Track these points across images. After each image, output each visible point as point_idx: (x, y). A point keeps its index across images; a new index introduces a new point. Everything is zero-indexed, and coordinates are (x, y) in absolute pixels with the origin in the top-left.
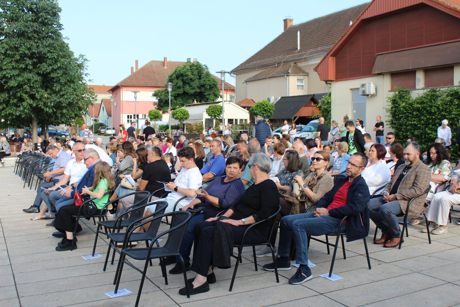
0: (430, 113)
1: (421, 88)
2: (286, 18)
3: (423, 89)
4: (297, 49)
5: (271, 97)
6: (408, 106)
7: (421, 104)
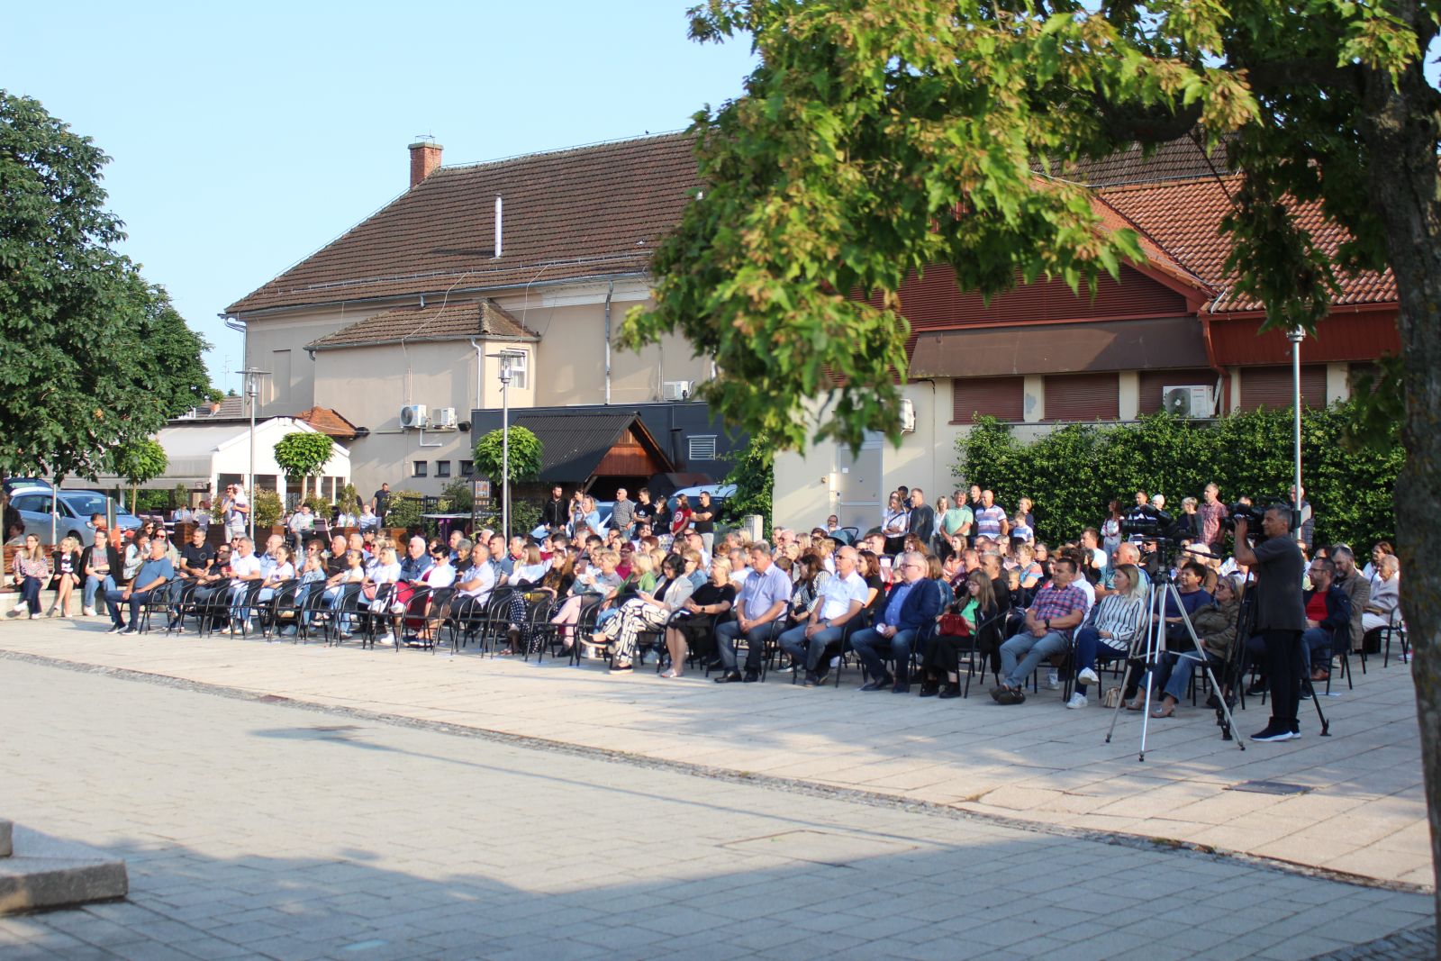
0: (1075, 482)
1: (1037, 421)
2: (419, 141)
3: (1041, 423)
4: (493, 253)
5: (416, 408)
6: (1017, 462)
7: (1049, 458)
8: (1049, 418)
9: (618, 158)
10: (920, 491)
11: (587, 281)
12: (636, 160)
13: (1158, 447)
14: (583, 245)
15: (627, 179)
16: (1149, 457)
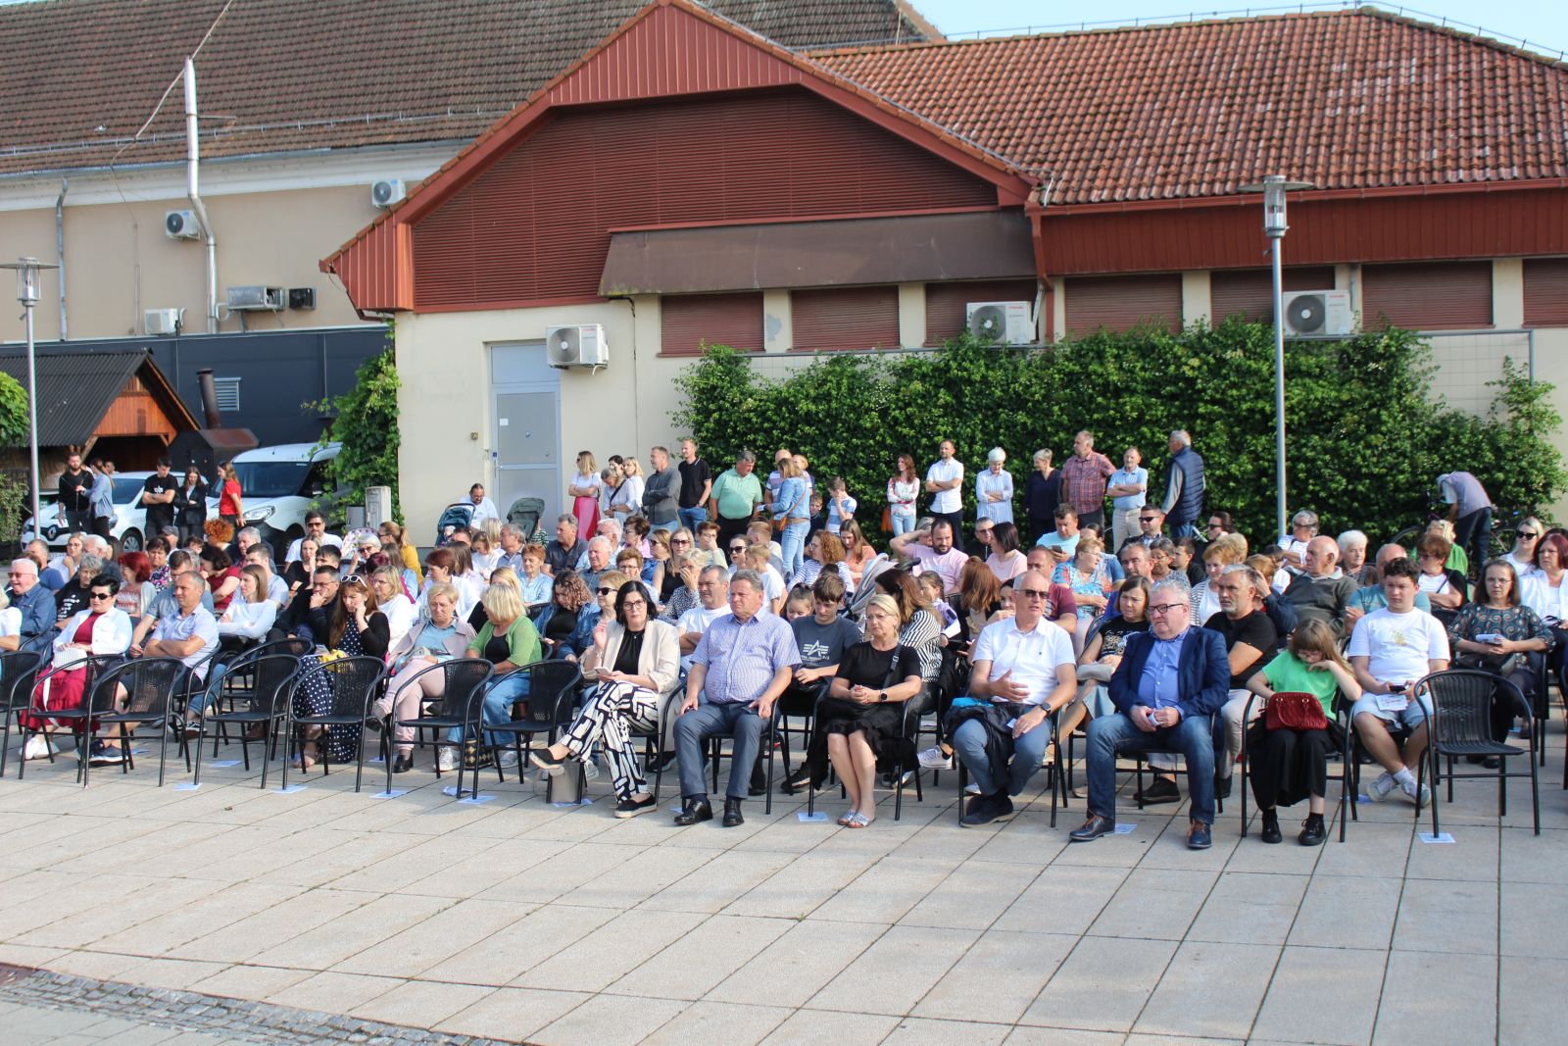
1: (783, 350)
3: (790, 353)
6: (772, 406)
7: (815, 400)
8: (800, 346)
9: (51, 20)
10: (662, 449)
11: (30, 178)
12: (78, 24)
13: (970, 382)
14: (16, 131)
15: (68, 47)
16: (958, 396)
